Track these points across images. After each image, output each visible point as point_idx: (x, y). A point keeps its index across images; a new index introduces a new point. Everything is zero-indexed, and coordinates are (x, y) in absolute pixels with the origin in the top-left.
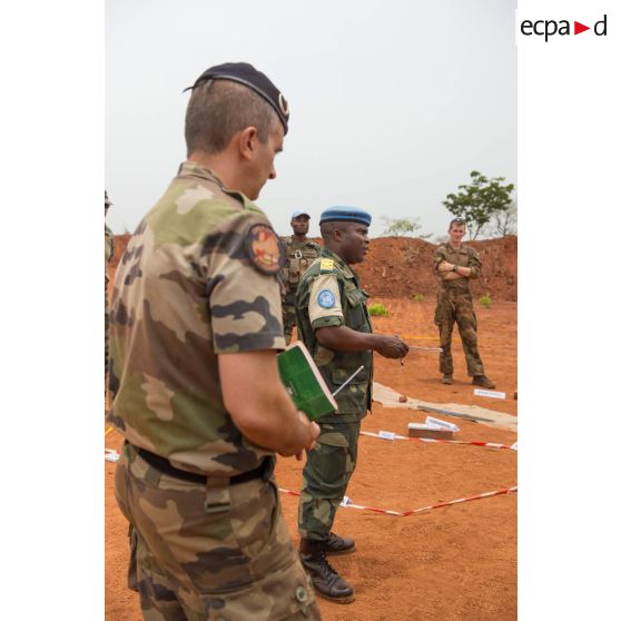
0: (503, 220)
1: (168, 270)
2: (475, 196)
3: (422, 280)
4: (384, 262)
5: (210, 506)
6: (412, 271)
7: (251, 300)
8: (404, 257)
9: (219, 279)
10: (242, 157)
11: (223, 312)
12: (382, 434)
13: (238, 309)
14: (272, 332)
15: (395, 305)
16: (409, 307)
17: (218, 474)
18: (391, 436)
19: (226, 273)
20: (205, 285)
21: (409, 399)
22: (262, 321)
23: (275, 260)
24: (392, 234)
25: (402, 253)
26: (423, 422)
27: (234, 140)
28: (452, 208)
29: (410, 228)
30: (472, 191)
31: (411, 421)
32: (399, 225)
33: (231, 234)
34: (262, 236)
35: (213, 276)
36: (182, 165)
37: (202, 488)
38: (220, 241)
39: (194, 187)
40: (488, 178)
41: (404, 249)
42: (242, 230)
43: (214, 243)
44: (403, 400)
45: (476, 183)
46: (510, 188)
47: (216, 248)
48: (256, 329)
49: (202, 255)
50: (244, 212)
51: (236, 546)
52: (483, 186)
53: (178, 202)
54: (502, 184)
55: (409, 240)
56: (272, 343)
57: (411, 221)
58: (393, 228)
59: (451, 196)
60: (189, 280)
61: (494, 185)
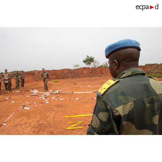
4: (63, 73)
8: (66, 72)
28: (84, 62)
30: (87, 59)
46: (94, 58)
52: (89, 58)
59: (84, 60)
61: (91, 58)
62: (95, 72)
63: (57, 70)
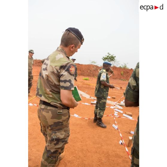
0: (113, 63)
1: (52, 71)
2: (108, 58)
3: (96, 74)
4: (89, 69)
5: (58, 113)
6: (95, 72)
7: (68, 80)
8: (93, 69)
9: (62, 75)
10: (70, 50)
11: (62, 81)
12: (86, 104)
13: (65, 81)
14: (71, 87)
15: (91, 78)
16: (93, 79)
17: (60, 107)
18: (87, 104)
19: (64, 74)
20: (59, 75)
21: (92, 97)
22: (70, 84)
23: (74, 72)
24: (91, 64)
25: (93, 68)
26: (94, 101)
27: (69, 46)
28: (104, 59)
29: (95, 63)
30: (108, 57)
31: (91, 101)
32: (93, 62)
33: (66, 66)
34: (72, 67)
35: (61, 74)
36: (58, 47)
37: (57, 109)
38: (63, 67)
39: (60, 54)
40: (111, 54)
41: (93, 67)
42: (68, 65)
43: (62, 67)
44: (90, 97)
45: (109, 55)
46: (115, 57)
47: (62, 69)
48: (68, 86)
49: (59, 70)
50: (69, 62)
51: (62, 121)
52: (110, 56)
53: (56, 57)
54: (114, 56)
55: (95, 65)
56: (71, 89)
57: (95, 62)
58: (91, 63)
59: (104, 57)
60: (56, 74)
61: (112, 56)
62: (127, 74)
63: (82, 65)
